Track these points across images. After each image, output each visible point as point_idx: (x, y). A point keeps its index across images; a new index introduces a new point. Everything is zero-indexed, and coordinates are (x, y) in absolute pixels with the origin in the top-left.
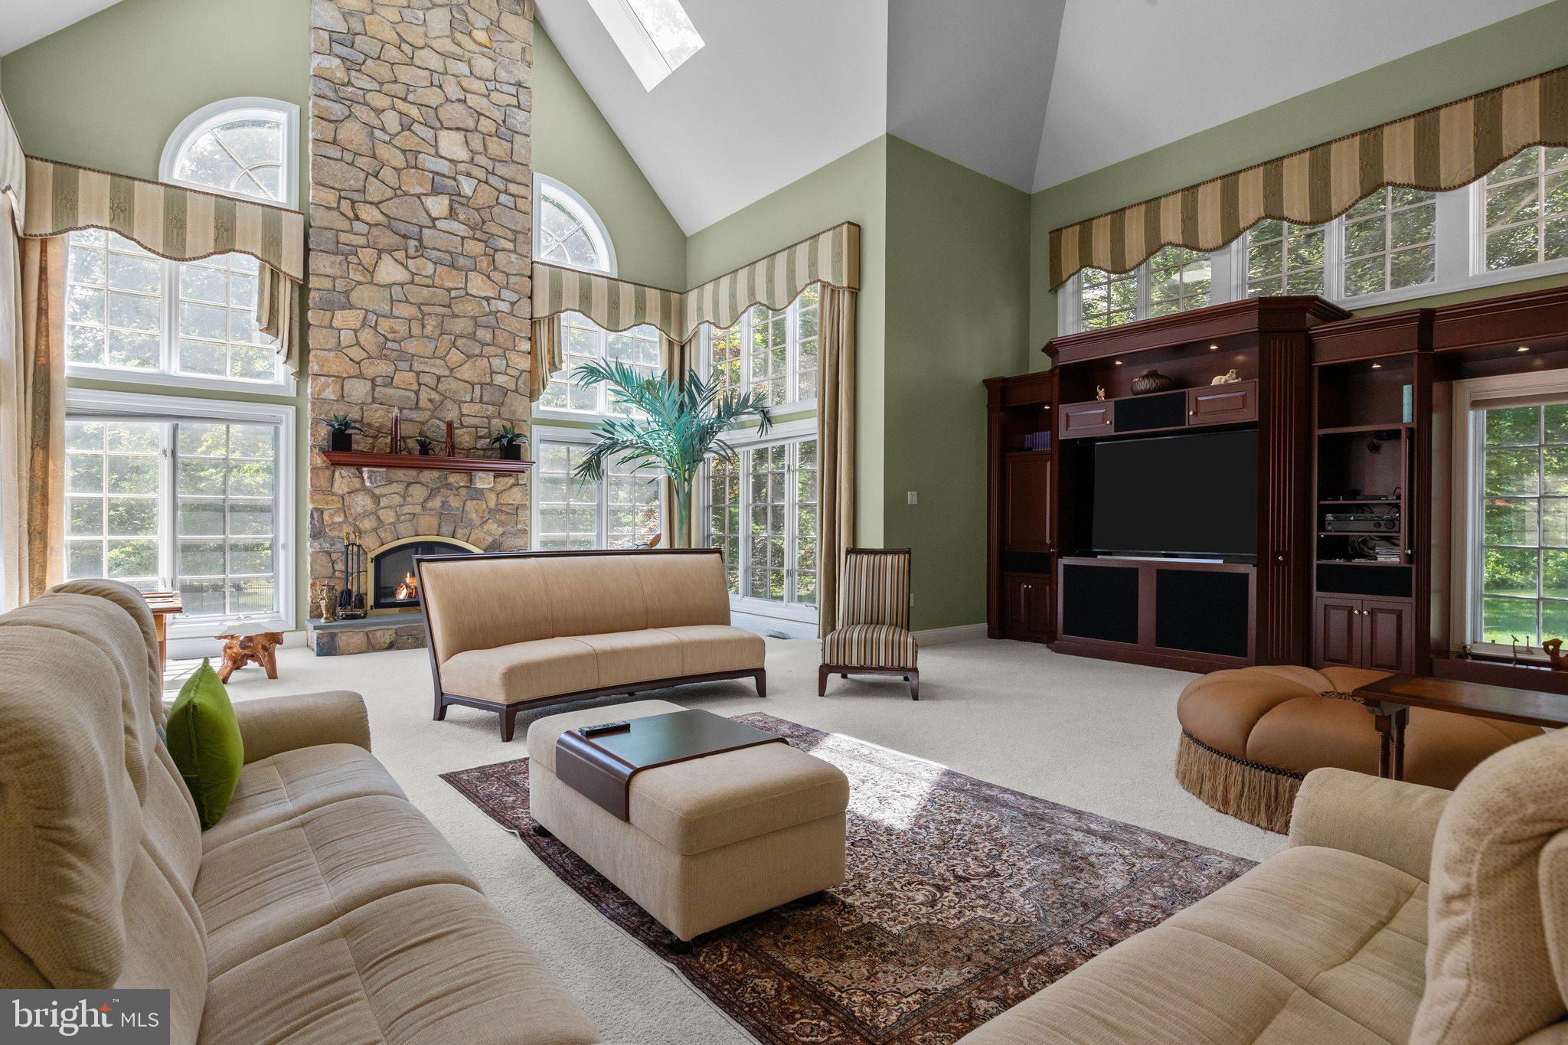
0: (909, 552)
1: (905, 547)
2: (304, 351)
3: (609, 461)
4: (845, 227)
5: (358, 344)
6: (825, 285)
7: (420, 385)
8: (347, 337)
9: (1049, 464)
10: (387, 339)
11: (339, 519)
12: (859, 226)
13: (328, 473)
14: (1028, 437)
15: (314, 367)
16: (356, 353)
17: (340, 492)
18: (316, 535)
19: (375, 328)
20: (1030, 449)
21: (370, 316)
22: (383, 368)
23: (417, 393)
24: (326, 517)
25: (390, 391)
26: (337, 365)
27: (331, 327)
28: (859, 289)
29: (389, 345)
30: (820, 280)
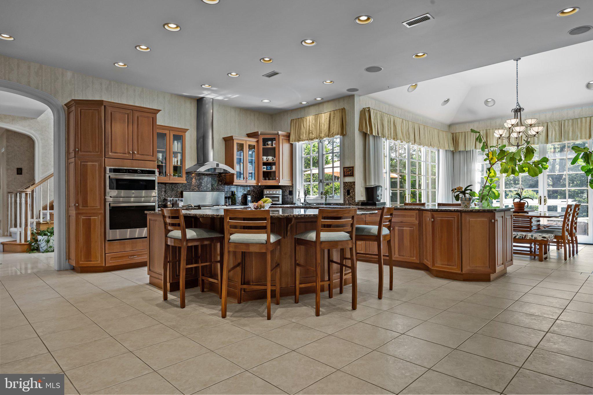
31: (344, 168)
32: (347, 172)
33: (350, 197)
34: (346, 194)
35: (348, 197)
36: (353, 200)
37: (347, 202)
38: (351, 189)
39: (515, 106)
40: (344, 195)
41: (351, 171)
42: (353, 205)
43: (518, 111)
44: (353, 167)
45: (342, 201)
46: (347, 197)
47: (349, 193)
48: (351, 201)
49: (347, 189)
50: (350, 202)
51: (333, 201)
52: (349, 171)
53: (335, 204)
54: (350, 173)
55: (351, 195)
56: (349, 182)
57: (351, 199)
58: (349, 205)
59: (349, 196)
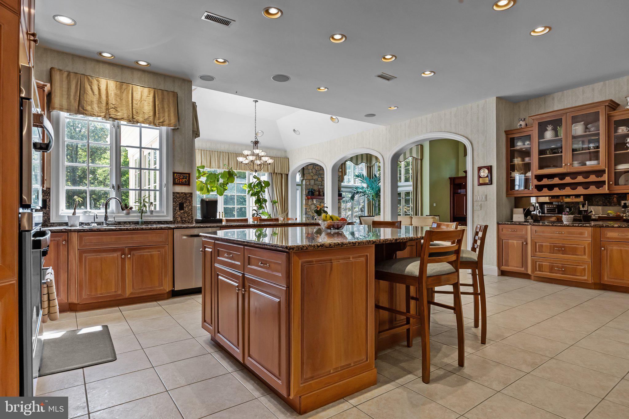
0: (439, 216)
1: (438, 215)
2: (304, 175)
3: (356, 197)
4: (419, 146)
5: (312, 172)
6: (413, 157)
7: (322, 180)
8: (310, 171)
9: (465, 197)
10: (317, 171)
11: (309, 210)
12: (422, 145)
13: (308, 200)
14: (459, 190)
15: (305, 178)
16: (312, 174)
17: (310, 204)
18: (306, 214)
19: (315, 169)
20: (460, 193)
21: (314, 166)
22: (316, 177)
23: (322, 182)
24: (307, 210)
25: (317, 182)
26: (310, 178)
27: (308, 169)
28: (422, 159)
29: (317, 172)
30: (412, 156)
31: (174, 173)
32: (179, 180)
33: (184, 213)
34: (178, 208)
35: (181, 213)
36: (189, 216)
37: (179, 219)
38: (186, 202)
39: (254, 140)
40: (174, 210)
41: (186, 179)
42: (189, 222)
43: (256, 143)
44: (189, 174)
45: (170, 218)
46: (179, 213)
47: (181, 207)
48: (186, 218)
49: (180, 202)
50: (184, 219)
51: (152, 218)
52: (183, 178)
53: (157, 223)
54: (185, 181)
55: (186, 209)
56: (182, 193)
57: (186, 215)
58: (183, 223)
59: (182, 211)
